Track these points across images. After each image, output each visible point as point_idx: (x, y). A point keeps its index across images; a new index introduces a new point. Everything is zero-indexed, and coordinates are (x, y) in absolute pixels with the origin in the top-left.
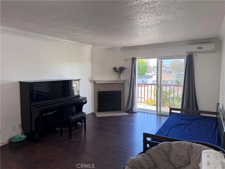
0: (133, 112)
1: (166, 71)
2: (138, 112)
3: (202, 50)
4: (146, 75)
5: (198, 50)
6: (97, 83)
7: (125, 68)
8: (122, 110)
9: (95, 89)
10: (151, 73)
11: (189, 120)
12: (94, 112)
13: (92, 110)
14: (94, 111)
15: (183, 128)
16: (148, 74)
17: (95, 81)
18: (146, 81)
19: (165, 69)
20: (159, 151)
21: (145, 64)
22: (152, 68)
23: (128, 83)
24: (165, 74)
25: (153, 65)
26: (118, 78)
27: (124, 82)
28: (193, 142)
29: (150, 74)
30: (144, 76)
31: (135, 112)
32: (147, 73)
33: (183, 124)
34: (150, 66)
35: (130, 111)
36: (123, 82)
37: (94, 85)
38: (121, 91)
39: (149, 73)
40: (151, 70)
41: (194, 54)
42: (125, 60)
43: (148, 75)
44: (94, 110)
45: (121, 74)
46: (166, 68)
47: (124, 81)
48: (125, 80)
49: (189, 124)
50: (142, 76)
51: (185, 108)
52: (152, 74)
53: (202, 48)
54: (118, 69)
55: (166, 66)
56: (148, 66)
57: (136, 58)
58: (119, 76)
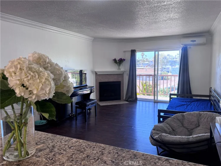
1: (150, 65)
3: (195, 43)
5: (192, 43)
6: (98, 74)
7: (124, 60)
8: (121, 99)
9: (96, 80)
11: (188, 102)
15: (186, 107)
17: (97, 72)
20: (175, 120)
23: (127, 74)
26: (118, 69)
28: (200, 112)
33: (184, 105)
36: (122, 73)
37: (96, 76)
38: (120, 82)
41: (188, 47)
45: (121, 65)
48: (124, 71)
49: (189, 105)
51: (180, 93)
53: (195, 41)
54: (118, 60)
57: (136, 50)
58: (119, 67)
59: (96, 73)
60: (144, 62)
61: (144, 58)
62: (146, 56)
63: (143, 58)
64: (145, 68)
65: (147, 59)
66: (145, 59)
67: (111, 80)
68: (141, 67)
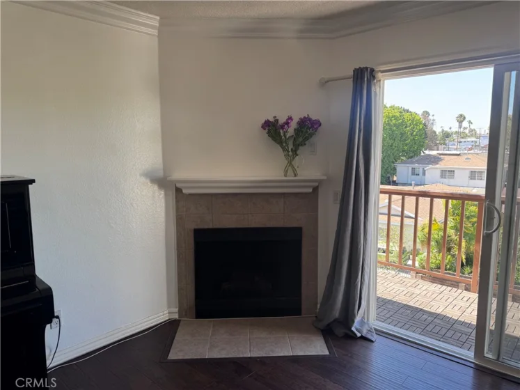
0: (351, 337)
1: (479, 146)
2: (379, 332)
4: (422, 154)
6: (187, 191)
7: (318, 125)
8: (303, 311)
9: (180, 221)
10: (438, 150)
12: (176, 316)
13: (169, 307)
14: (180, 312)
16: (427, 152)
17: (182, 185)
18: (421, 169)
19: (476, 140)
21: (421, 126)
22: (439, 138)
24: (477, 154)
25: (441, 130)
26: (286, 170)
27: (316, 189)
29: (434, 153)
30: (416, 158)
31: (363, 338)
32: (426, 150)
34: (435, 132)
35: (340, 331)
36: (310, 190)
37: (177, 202)
38: (298, 230)
39: (431, 150)
40: (438, 142)
42: (324, 83)
43: (429, 155)
44: (177, 310)
46: (478, 138)
47: (316, 184)
48: (320, 182)
50: (412, 157)
52: (441, 152)
55: (478, 132)
56: (429, 133)
58: (290, 163)
59: (178, 190)
60: (462, 138)
61: (465, 128)
62: (470, 122)
63: (460, 127)
64: (466, 152)
65: (471, 131)
66: (467, 131)
67: (256, 219)
68: (456, 149)
